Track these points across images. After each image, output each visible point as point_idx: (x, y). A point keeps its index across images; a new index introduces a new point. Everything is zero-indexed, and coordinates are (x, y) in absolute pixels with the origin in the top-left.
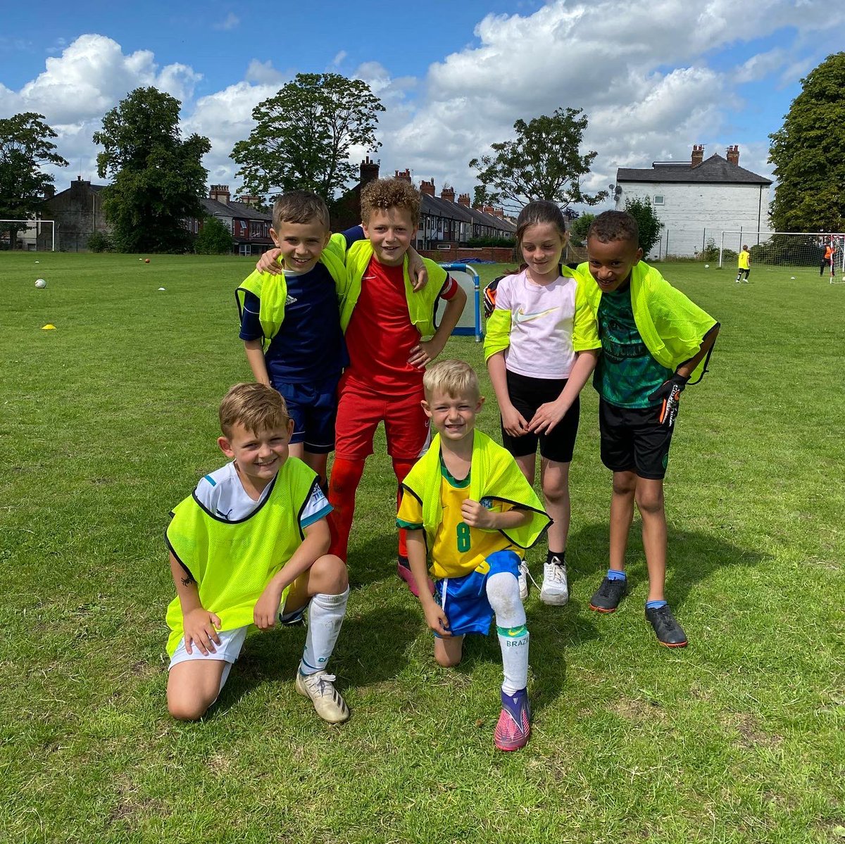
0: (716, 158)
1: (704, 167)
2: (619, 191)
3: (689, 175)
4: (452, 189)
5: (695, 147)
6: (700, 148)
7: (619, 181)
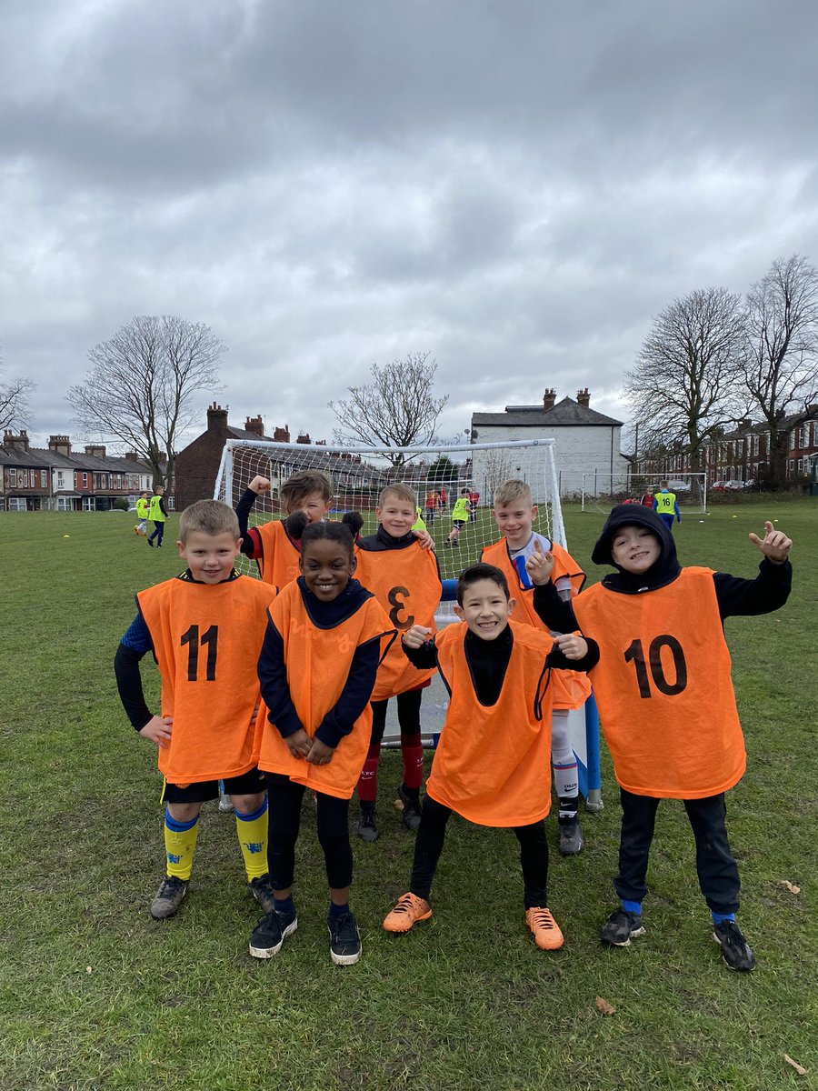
0: (567, 401)
1: (557, 410)
2: (474, 435)
3: (544, 418)
4: (308, 436)
5: (547, 391)
6: (552, 391)
7: (474, 425)
